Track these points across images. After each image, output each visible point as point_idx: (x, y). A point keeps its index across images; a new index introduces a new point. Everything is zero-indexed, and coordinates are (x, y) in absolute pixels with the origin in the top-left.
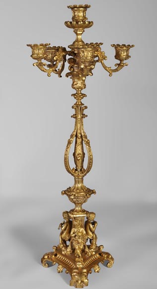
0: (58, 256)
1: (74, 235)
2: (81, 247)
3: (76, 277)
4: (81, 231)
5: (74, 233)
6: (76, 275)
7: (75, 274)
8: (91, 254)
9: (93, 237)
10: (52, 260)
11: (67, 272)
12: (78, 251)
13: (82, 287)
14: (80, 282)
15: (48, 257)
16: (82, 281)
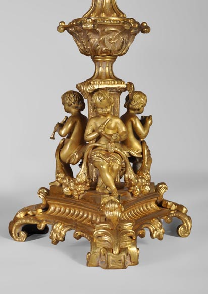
0: (52, 208)
1: (95, 135)
2: (116, 167)
3: (106, 238)
4: (113, 125)
5: (94, 131)
6: (105, 234)
7: (101, 231)
8: (141, 192)
9: (142, 153)
10: (36, 219)
11: (79, 233)
12: (108, 177)
13: (124, 267)
14: (116, 251)
15: (26, 215)
16: (123, 250)
